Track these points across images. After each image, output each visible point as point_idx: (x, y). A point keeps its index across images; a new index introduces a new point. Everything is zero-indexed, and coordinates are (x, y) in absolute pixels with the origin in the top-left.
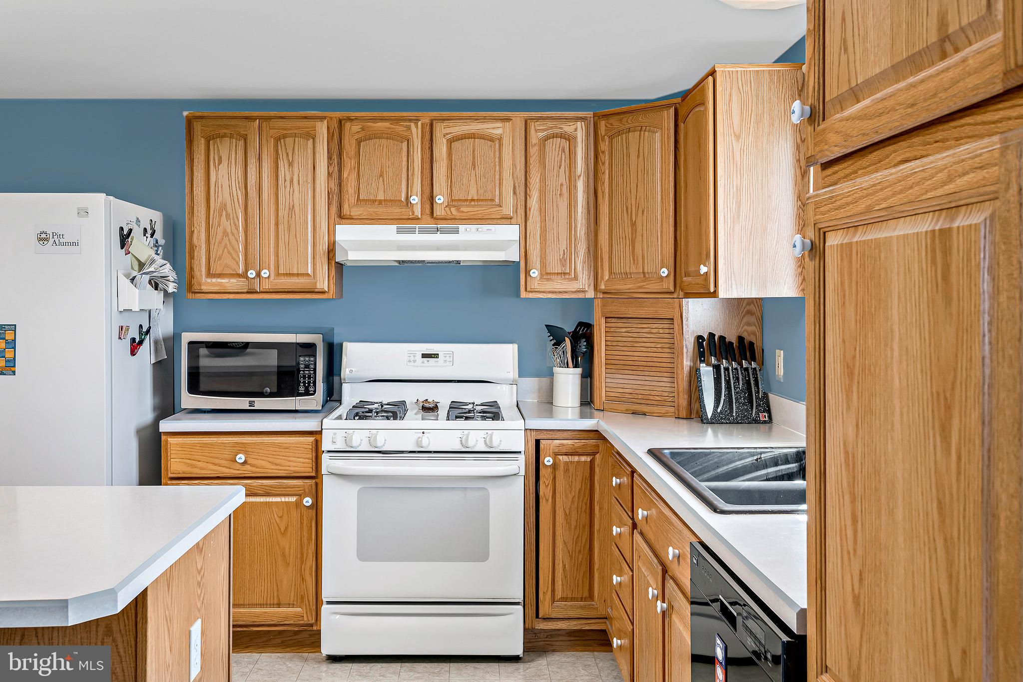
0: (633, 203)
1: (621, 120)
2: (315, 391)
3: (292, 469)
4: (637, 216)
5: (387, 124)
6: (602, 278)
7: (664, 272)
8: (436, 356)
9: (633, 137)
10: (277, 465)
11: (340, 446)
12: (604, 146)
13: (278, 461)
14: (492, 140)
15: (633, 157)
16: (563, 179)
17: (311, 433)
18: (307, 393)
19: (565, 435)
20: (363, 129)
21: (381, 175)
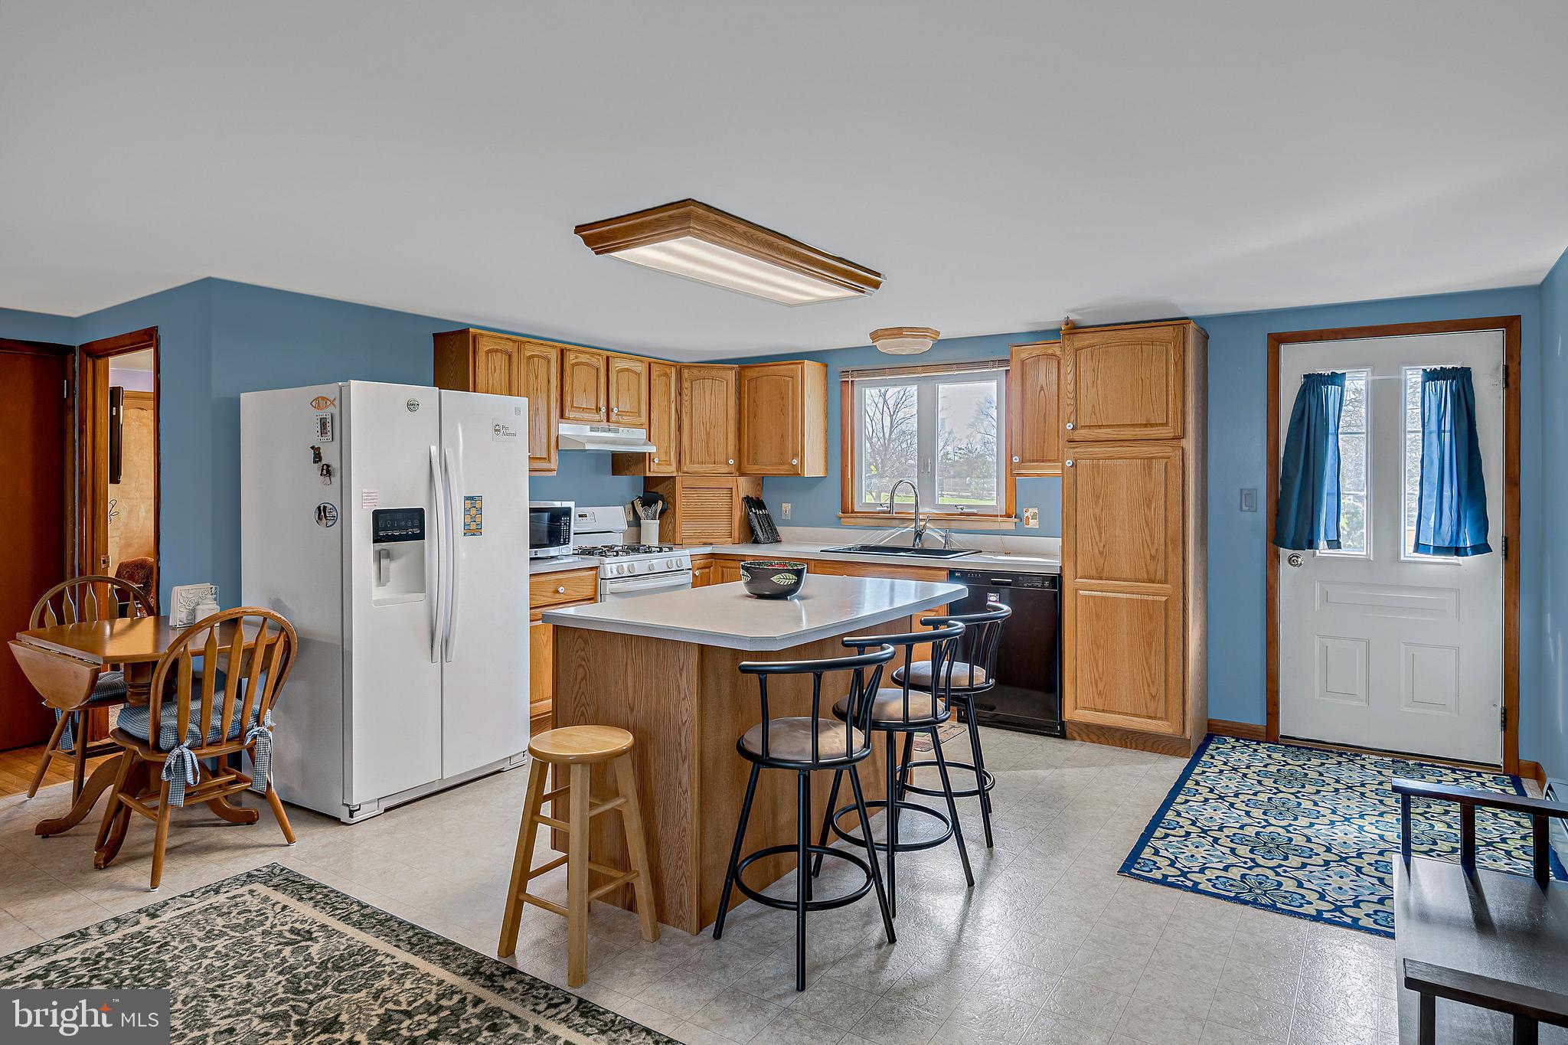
0: (708, 420)
1: (700, 371)
2: (569, 541)
3: (585, 594)
4: (710, 428)
5: (588, 356)
6: (685, 464)
7: (731, 462)
8: (585, 516)
9: (708, 383)
10: (578, 592)
11: (615, 574)
12: (686, 385)
13: (578, 590)
14: (635, 373)
15: (708, 394)
16: (666, 403)
17: (591, 569)
18: (564, 544)
19: (699, 557)
20: (576, 357)
21: (585, 391)
